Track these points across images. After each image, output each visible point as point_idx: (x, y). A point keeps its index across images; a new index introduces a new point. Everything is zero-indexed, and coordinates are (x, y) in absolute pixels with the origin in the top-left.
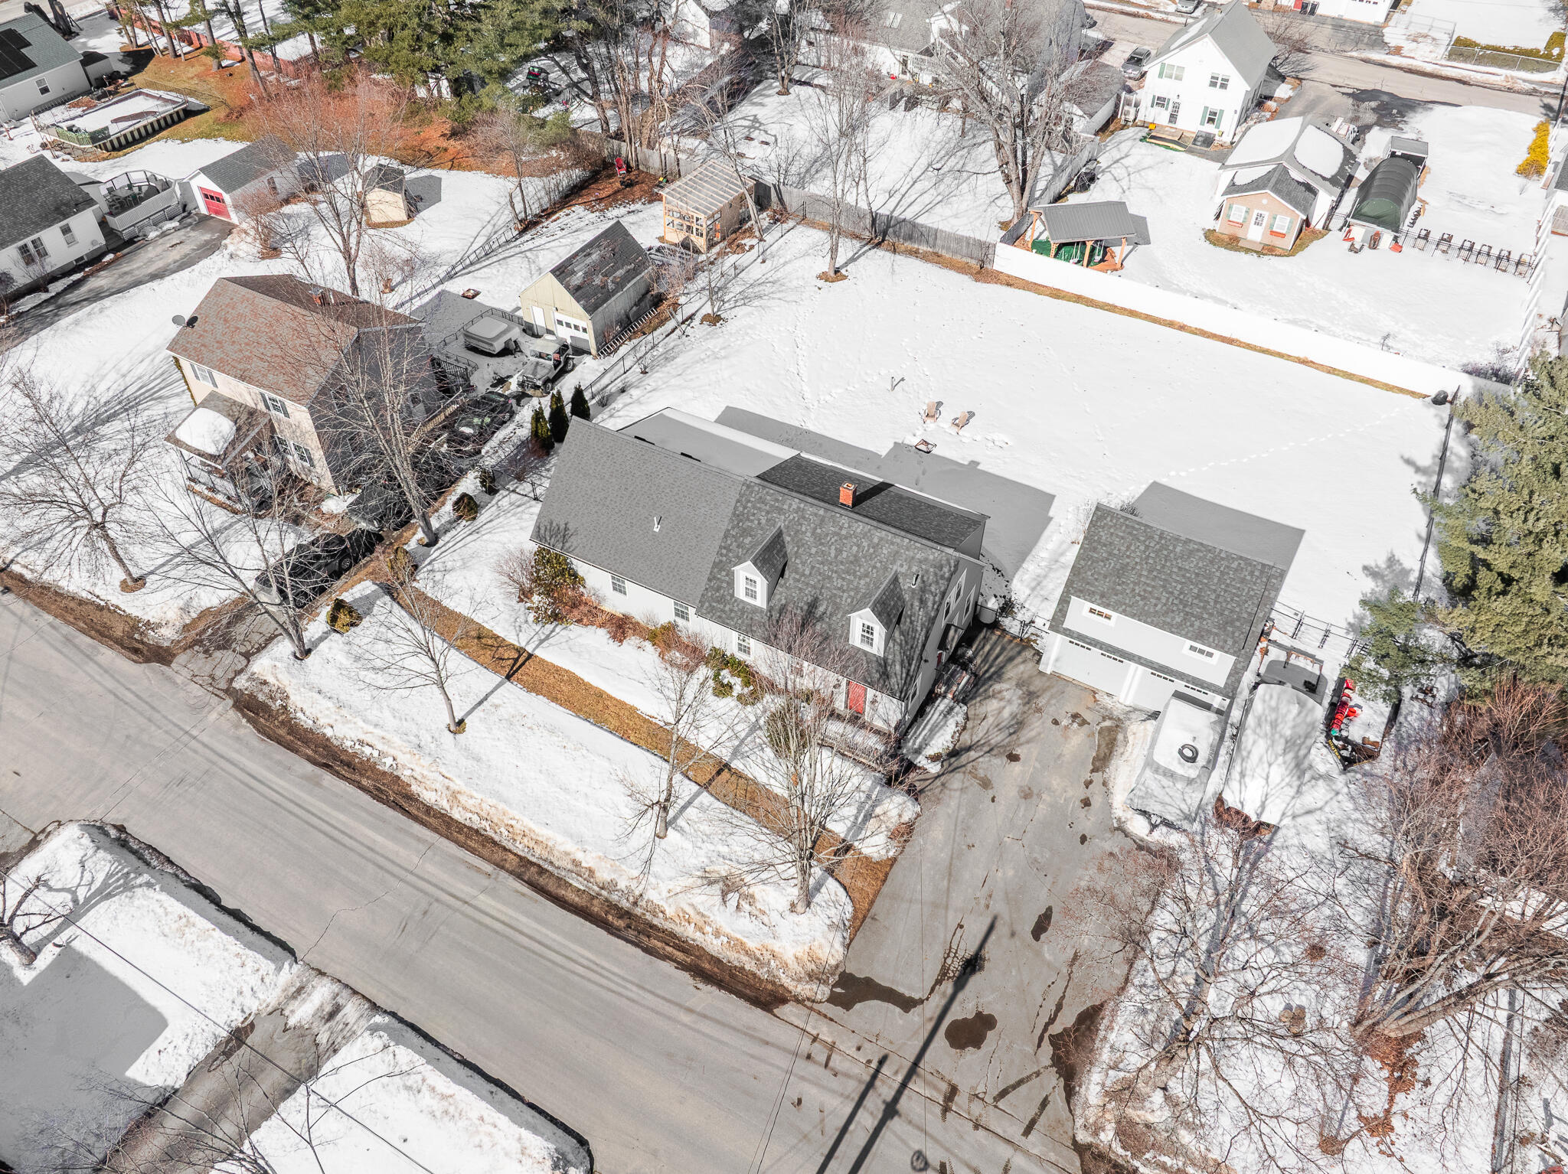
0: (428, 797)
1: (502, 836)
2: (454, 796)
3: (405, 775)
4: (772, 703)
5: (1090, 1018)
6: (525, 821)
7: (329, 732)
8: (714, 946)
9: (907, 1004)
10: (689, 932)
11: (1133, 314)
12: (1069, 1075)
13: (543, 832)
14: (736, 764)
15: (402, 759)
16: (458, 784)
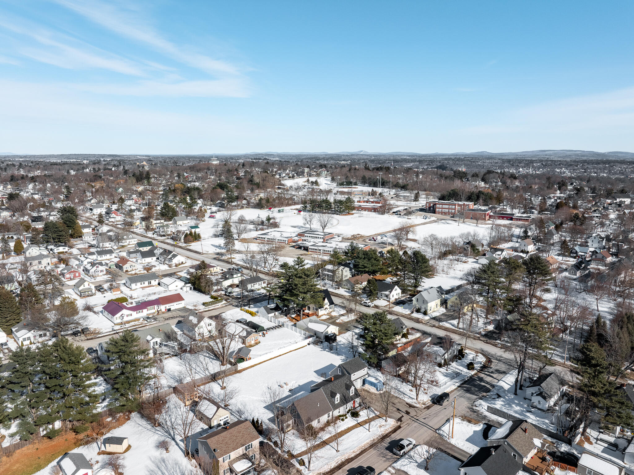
0: (353, 456)
1: (364, 448)
2: (354, 452)
3: (347, 458)
4: (349, 415)
5: (407, 404)
6: (363, 444)
7: (332, 467)
8: (390, 430)
9: (403, 416)
10: (387, 432)
11: (265, 361)
12: (414, 407)
13: (365, 443)
14: (359, 422)
15: (343, 457)
16: (352, 451)
